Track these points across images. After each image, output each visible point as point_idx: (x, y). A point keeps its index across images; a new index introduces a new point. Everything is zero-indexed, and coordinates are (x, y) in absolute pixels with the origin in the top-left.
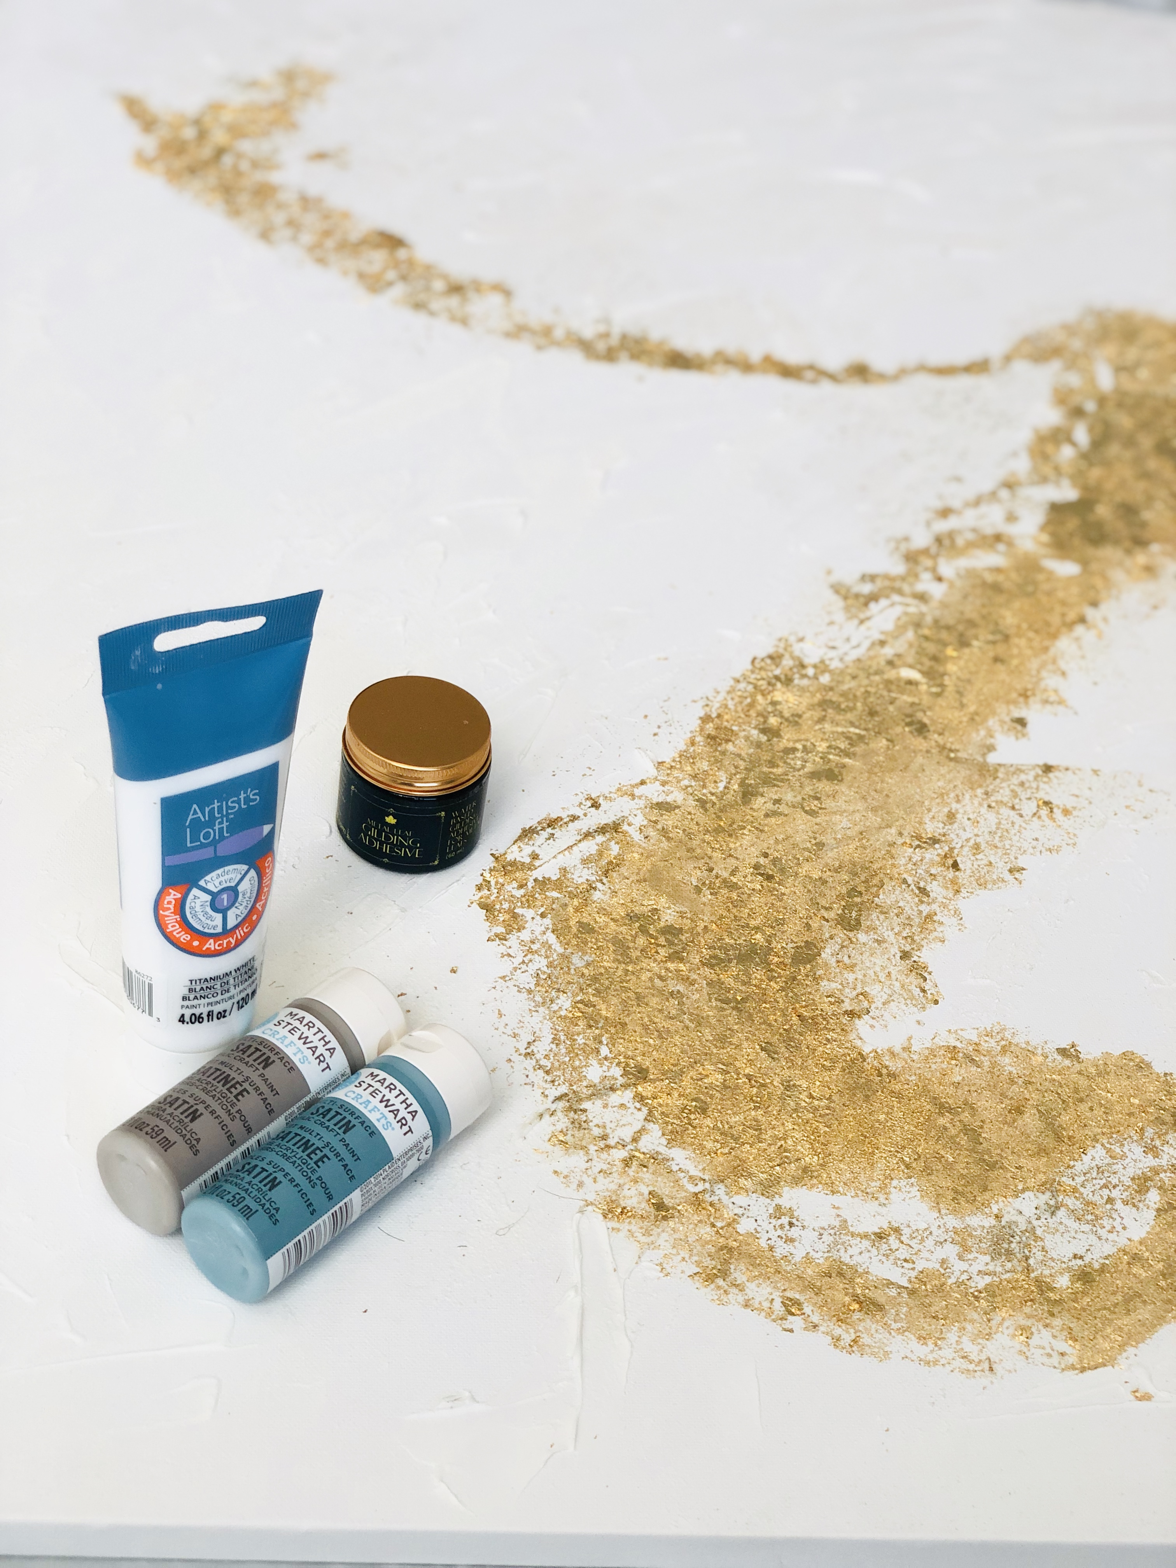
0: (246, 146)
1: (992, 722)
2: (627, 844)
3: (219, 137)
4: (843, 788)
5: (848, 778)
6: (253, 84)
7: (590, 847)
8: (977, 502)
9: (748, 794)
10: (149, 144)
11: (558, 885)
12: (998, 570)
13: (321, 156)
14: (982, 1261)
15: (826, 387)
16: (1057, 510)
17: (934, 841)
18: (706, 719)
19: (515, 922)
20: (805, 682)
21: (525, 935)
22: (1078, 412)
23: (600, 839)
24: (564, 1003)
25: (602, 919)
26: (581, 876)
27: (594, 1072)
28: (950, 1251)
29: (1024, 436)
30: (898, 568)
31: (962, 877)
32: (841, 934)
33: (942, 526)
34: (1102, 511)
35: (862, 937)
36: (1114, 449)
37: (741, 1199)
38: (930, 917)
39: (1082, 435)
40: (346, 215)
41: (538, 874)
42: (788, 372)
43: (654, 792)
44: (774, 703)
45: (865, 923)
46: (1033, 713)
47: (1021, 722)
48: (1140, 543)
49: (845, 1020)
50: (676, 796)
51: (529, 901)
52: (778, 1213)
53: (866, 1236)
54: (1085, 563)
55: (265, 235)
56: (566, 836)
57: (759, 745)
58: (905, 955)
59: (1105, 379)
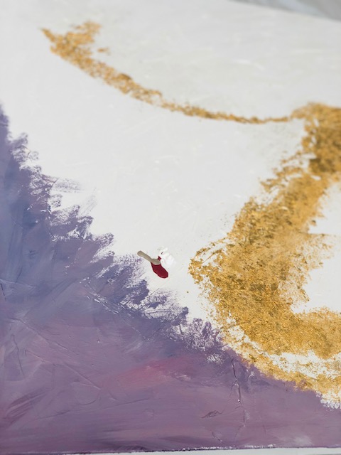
0: (81, 46)
1: (307, 222)
2: (224, 256)
3: (73, 44)
4: (274, 240)
5: (275, 237)
6: (78, 27)
7: (215, 257)
8: (292, 158)
9: (251, 242)
10: (54, 45)
11: (209, 267)
12: (300, 178)
13: (101, 50)
14: (333, 372)
15: (248, 125)
16: (312, 161)
17: (299, 255)
18: (236, 220)
19: (200, 278)
20: (259, 210)
21: (204, 282)
22: (312, 133)
23: (217, 254)
24: (217, 301)
25: (222, 277)
26: (215, 265)
27: (229, 321)
28: (325, 369)
29: (299, 140)
30: (275, 178)
31: (308, 265)
32: (282, 281)
33: (285, 165)
34: (323, 162)
35: (287, 282)
36: (322, 144)
37: (272, 356)
38: (302, 276)
39: (314, 139)
40: (112, 69)
41: (203, 265)
42: (238, 120)
43: (228, 241)
44: (253, 216)
45: (287, 278)
46: (317, 219)
47: (314, 222)
48: (333, 171)
49: (287, 305)
50: (233, 243)
51: (203, 272)
52: (282, 359)
53: (304, 365)
54: (321, 176)
55: (92, 74)
56: (208, 254)
57: (251, 228)
58: (299, 288)
59: (317, 124)
